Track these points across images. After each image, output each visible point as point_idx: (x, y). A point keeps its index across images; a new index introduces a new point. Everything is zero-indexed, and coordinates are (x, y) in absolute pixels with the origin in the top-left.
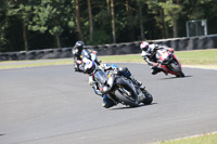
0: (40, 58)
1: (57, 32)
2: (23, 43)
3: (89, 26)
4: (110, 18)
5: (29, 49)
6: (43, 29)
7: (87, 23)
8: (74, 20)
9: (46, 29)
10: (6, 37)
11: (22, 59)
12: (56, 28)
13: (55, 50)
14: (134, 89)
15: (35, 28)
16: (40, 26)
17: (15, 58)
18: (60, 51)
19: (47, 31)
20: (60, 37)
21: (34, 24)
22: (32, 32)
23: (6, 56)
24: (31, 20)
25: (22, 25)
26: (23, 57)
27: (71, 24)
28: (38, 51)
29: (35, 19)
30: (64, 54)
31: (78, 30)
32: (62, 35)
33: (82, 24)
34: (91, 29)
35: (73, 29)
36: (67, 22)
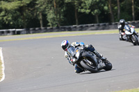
0: (86, 30)
1: (97, 14)
2: (75, 20)
3: (117, 10)
4: (131, 5)
5: (79, 24)
6: (88, 11)
7: (116, 8)
8: (108, 6)
9: (89, 11)
10: (64, 16)
11: (74, 30)
12: (96, 11)
13: (95, 24)
14: (95, 60)
15: (83, 11)
16: (86, 9)
17: (70, 30)
18: (99, 25)
19: (90, 13)
20: (99, 16)
21: (82, 8)
22: (80, 13)
23: (64, 28)
24: (80, 5)
25: (74, 8)
26: (75, 29)
27: (106, 8)
28: (84, 25)
29: (82, 5)
30: (101, 27)
31: (110, 12)
32: (100, 16)
33: (113, 8)
34: (119, 11)
35: (107, 11)
36: (103, 7)
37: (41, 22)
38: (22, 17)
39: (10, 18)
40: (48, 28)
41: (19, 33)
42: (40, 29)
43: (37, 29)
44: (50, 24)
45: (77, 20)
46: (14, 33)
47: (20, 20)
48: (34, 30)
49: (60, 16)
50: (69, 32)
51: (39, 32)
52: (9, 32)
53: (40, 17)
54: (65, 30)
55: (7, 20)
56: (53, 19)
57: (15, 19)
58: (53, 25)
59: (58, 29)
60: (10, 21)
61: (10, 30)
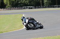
37: (41, 4)
38: (33, 1)
39: (28, 2)
40: (44, 6)
41: (31, 8)
42: (41, 7)
43: (39, 6)
44: (45, 5)
45: (57, 3)
46: (29, 8)
47: (32, 3)
48: (38, 7)
49: (49, 1)
50: (53, 8)
51: (40, 8)
52: (27, 8)
53: (41, 2)
54: (51, 7)
55: (26, 2)
56: (46, 2)
57: (30, 2)
58: (46, 5)
59: (49, 7)
60: (28, 3)
61: (28, 7)
